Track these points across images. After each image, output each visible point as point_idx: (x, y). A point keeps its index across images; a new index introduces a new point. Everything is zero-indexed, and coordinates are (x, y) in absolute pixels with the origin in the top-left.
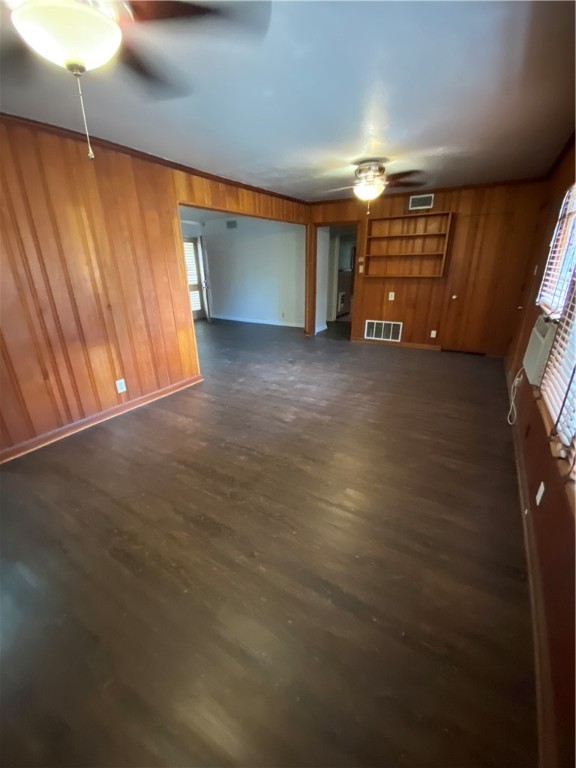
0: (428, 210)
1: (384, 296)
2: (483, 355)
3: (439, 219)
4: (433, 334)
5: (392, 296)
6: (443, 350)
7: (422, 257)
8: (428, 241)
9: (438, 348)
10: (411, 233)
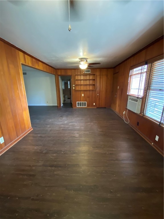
0: (89, 73)
1: (81, 95)
2: (106, 108)
3: (92, 75)
4: (94, 104)
5: (83, 95)
6: (97, 108)
7: (89, 85)
8: (90, 81)
9: (96, 107)
10: (86, 79)
